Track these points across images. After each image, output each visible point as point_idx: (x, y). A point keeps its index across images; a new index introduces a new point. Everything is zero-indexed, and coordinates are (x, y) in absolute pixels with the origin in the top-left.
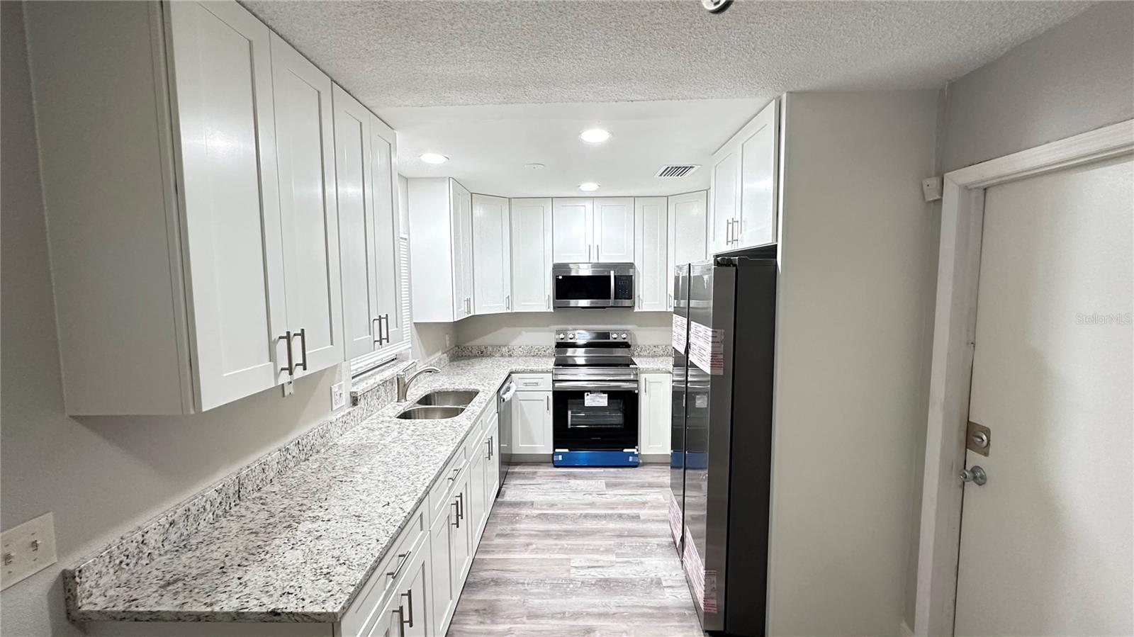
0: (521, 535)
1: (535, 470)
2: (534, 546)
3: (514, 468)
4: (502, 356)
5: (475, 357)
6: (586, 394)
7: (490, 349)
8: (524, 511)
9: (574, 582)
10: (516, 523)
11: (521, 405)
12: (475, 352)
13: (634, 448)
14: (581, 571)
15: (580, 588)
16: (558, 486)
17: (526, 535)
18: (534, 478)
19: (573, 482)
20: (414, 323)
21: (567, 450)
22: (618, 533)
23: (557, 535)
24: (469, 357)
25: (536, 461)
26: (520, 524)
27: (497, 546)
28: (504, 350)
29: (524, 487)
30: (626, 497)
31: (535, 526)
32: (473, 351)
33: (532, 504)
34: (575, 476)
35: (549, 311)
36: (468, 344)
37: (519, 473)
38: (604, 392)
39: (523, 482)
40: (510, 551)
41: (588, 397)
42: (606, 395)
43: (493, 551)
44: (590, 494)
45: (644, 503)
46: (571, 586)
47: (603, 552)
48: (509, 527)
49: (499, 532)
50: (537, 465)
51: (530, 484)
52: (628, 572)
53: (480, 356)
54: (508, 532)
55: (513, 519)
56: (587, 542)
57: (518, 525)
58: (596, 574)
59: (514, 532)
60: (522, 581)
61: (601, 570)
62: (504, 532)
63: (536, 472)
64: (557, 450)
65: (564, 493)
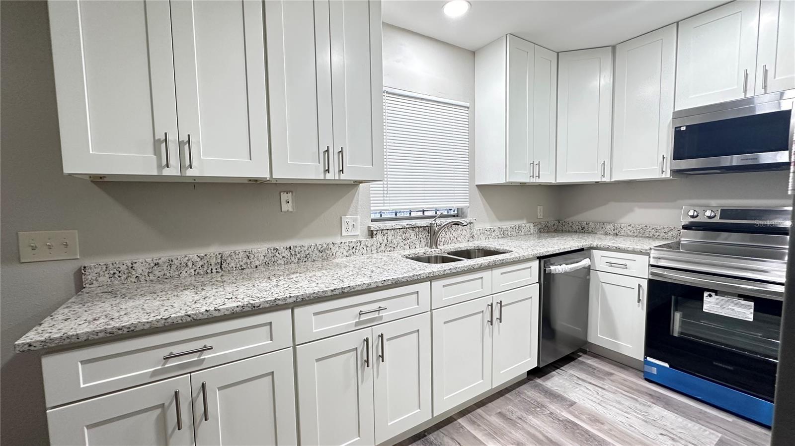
0: (523, 429)
1: (612, 371)
3: (589, 359)
4: (606, 234)
5: (576, 232)
6: (706, 294)
7: (592, 225)
8: (554, 407)
10: (532, 413)
11: (603, 290)
12: (575, 227)
16: (628, 403)
17: (529, 434)
18: (603, 379)
19: (658, 411)
20: (476, 185)
21: (667, 365)
24: (569, 232)
25: (623, 363)
26: (534, 417)
27: (489, 424)
28: (608, 227)
29: (580, 382)
31: (550, 430)
33: (573, 404)
35: (664, 176)
36: (569, 219)
37: (590, 366)
38: (747, 298)
39: (583, 376)
40: (494, 438)
41: (709, 299)
42: (752, 304)
43: (479, 425)
48: (519, 413)
49: (504, 411)
50: (621, 367)
51: (590, 383)
53: (580, 232)
54: (514, 417)
55: (536, 408)
57: (530, 417)
59: (519, 421)
62: (509, 415)
63: (612, 374)
64: (649, 359)
65: (628, 416)
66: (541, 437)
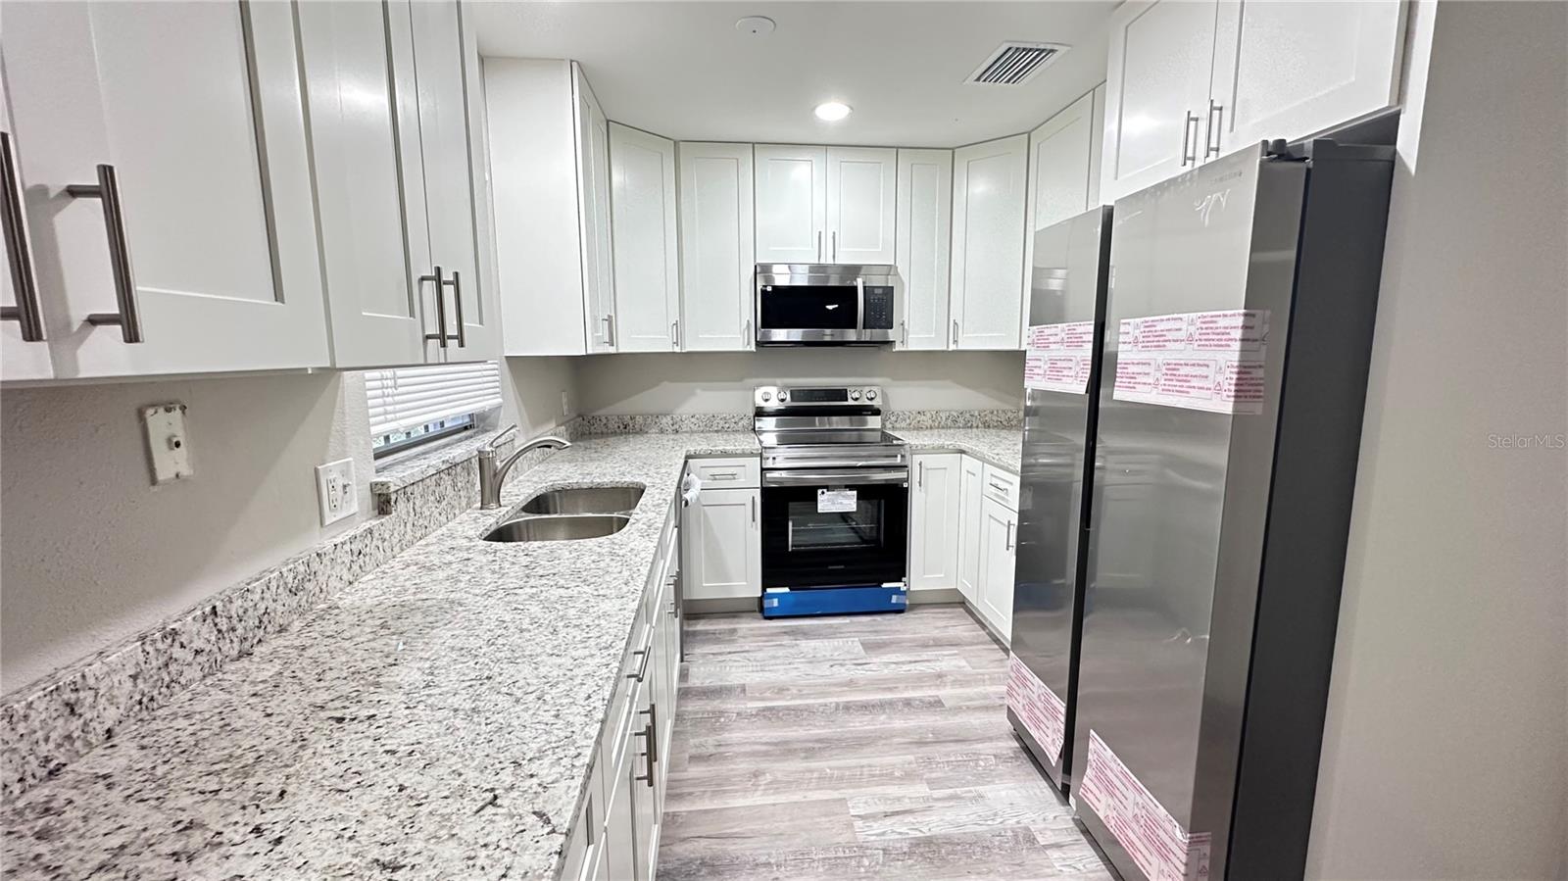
0: (737, 755)
1: (732, 626)
2: (769, 777)
3: (696, 625)
4: (662, 431)
5: (614, 434)
6: (820, 492)
7: (639, 419)
8: (732, 705)
9: (869, 852)
10: (723, 728)
11: (705, 515)
12: (613, 425)
13: (901, 581)
14: (875, 825)
15: (884, 865)
16: (781, 653)
17: (754, 754)
18: (733, 641)
19: (807, 645)
20: (507, 357)
21: (786, 590)
22: (916, 738)
23: (807, 750)
24: (602, 435)
25: (731, 610)
26: (731, 731)
27: (698, 782)
28: (664, 421)
29: (721, 658)
30: (906, 667)
31: (759, 733)
32: (610, 426)
33: (743, 689)
34: (805, 634)
35: (748, 349)
36: (601, 412)
37: (706, 633)
38: (851, 487)
39: (715, 649)
40: (725, 792)
41: (825, 497)
42: (855, 492)
43: (690, 794)
44: (841, 665)
45: (940, 676)
46: (866, 862)
47: (901, 778)
48: (711, 740)
49: (693, 751)
50: (734, 617)
51: (730, 653)
52: (963, 819)
53: (621, 434)
54: (712, 750)
55: (715, 722)
56: (864, 762)
57: (726, 735)
58: (904, 829)
59: (722, 749)
60: (763, 859)
61: (910, 818)
62: (703, 751)
63: (734, 631)
64: (769, 590)
65: (795, 666)
66: (764, 748)
